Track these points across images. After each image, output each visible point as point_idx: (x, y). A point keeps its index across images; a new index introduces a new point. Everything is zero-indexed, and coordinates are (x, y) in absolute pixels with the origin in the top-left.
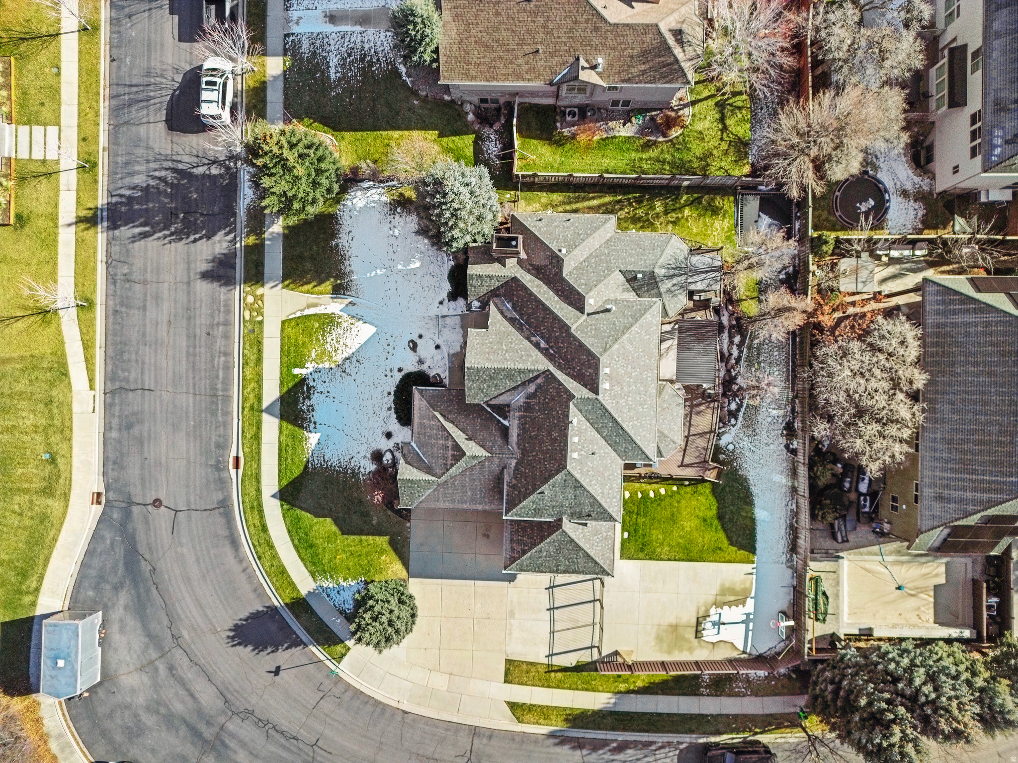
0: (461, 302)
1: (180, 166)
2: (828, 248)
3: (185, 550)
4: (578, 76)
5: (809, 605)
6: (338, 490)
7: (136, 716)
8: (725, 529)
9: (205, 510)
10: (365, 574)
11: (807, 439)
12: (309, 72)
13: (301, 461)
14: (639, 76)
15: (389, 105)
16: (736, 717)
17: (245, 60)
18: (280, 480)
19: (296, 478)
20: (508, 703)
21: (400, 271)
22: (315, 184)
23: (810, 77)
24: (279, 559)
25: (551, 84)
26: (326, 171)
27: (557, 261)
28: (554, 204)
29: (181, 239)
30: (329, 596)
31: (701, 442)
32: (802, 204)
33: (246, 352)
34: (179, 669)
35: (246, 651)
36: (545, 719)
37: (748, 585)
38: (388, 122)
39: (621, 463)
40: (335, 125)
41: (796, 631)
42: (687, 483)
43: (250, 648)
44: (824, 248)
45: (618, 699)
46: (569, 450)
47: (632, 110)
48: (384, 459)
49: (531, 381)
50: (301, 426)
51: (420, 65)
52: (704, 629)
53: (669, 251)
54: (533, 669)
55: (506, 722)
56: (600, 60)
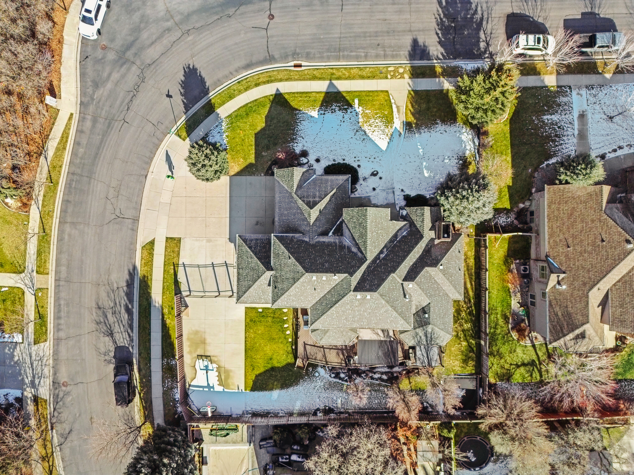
0: (403, 203)
1: (484, 23)
2: (445, 433)
3: (242, 36)
4: (553, 273)
5: (221, 425)
6: (282, 130)
7: (139, 9)
8: (265, 372)
9: (268, 47)
10: (231, 149)
11: (324, 422)
12: (548, 102)
13: (300, 106)
14: (554, 311)
15: (528, 153)
16: (150, 381)
17: (554, 61)
18: (286, 93)
19: (289, 104)
20: (154, 240)
21: (422, 164)
22: (477, 109)
23: (553, 419)
24: (239, 95)
25: (547, 256)
26: (486, 116)
27: (435, 263)
28: (467, 260)
29: (438, 25)
30: (217, 126)
31: (319, 356)
32: (473, 416)
33: (368, 69)
34: (168, 35)
35: (181, 77)
36: (145, 263)
37: (231, 387)
38: (517, 153)
39: (308, 306)
40: (514, 120)
41: (204, 418)
42: (294, 347)
43: (183, 79)
44: (445, 431)
45: (158, 309)
46: (318, 274)
47: (528, 308)
48: (303, 158)
49: (359, 249)
50: (322, 105)
51: (557, 173)
52: (203, 360)
53: (442, 333)
54: (175, 255)
55: (142, 239)
56: (564, 287)
